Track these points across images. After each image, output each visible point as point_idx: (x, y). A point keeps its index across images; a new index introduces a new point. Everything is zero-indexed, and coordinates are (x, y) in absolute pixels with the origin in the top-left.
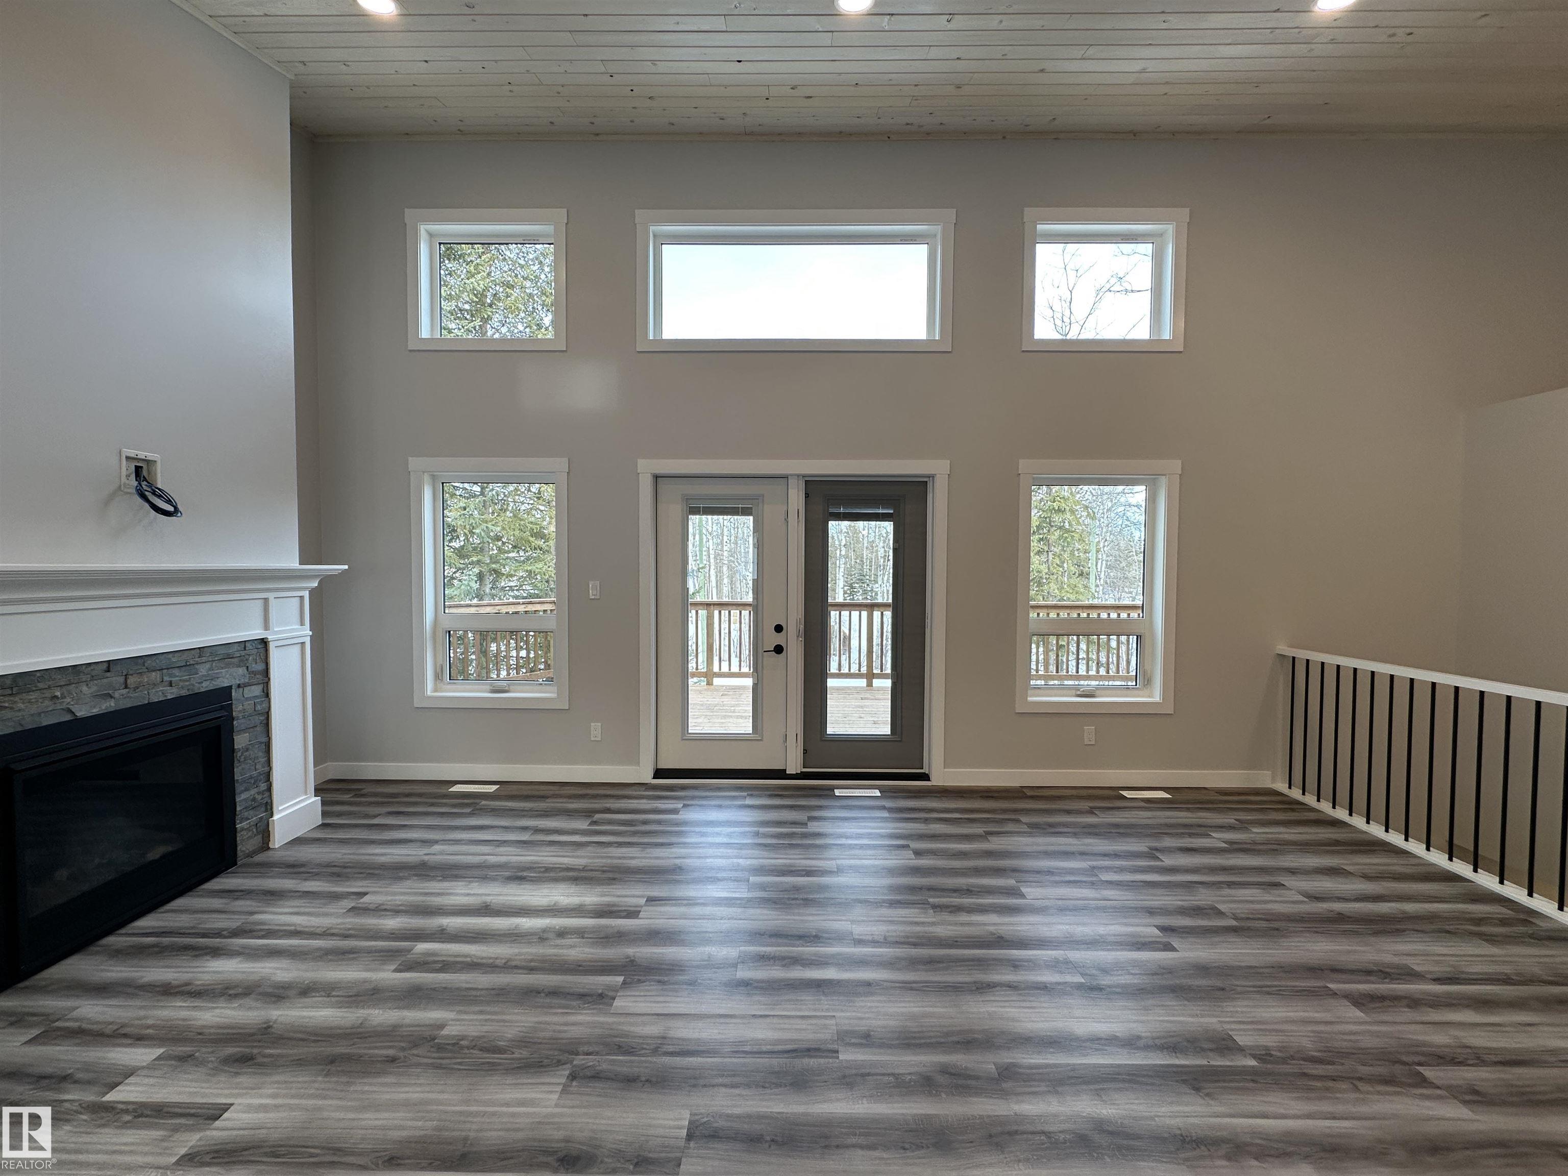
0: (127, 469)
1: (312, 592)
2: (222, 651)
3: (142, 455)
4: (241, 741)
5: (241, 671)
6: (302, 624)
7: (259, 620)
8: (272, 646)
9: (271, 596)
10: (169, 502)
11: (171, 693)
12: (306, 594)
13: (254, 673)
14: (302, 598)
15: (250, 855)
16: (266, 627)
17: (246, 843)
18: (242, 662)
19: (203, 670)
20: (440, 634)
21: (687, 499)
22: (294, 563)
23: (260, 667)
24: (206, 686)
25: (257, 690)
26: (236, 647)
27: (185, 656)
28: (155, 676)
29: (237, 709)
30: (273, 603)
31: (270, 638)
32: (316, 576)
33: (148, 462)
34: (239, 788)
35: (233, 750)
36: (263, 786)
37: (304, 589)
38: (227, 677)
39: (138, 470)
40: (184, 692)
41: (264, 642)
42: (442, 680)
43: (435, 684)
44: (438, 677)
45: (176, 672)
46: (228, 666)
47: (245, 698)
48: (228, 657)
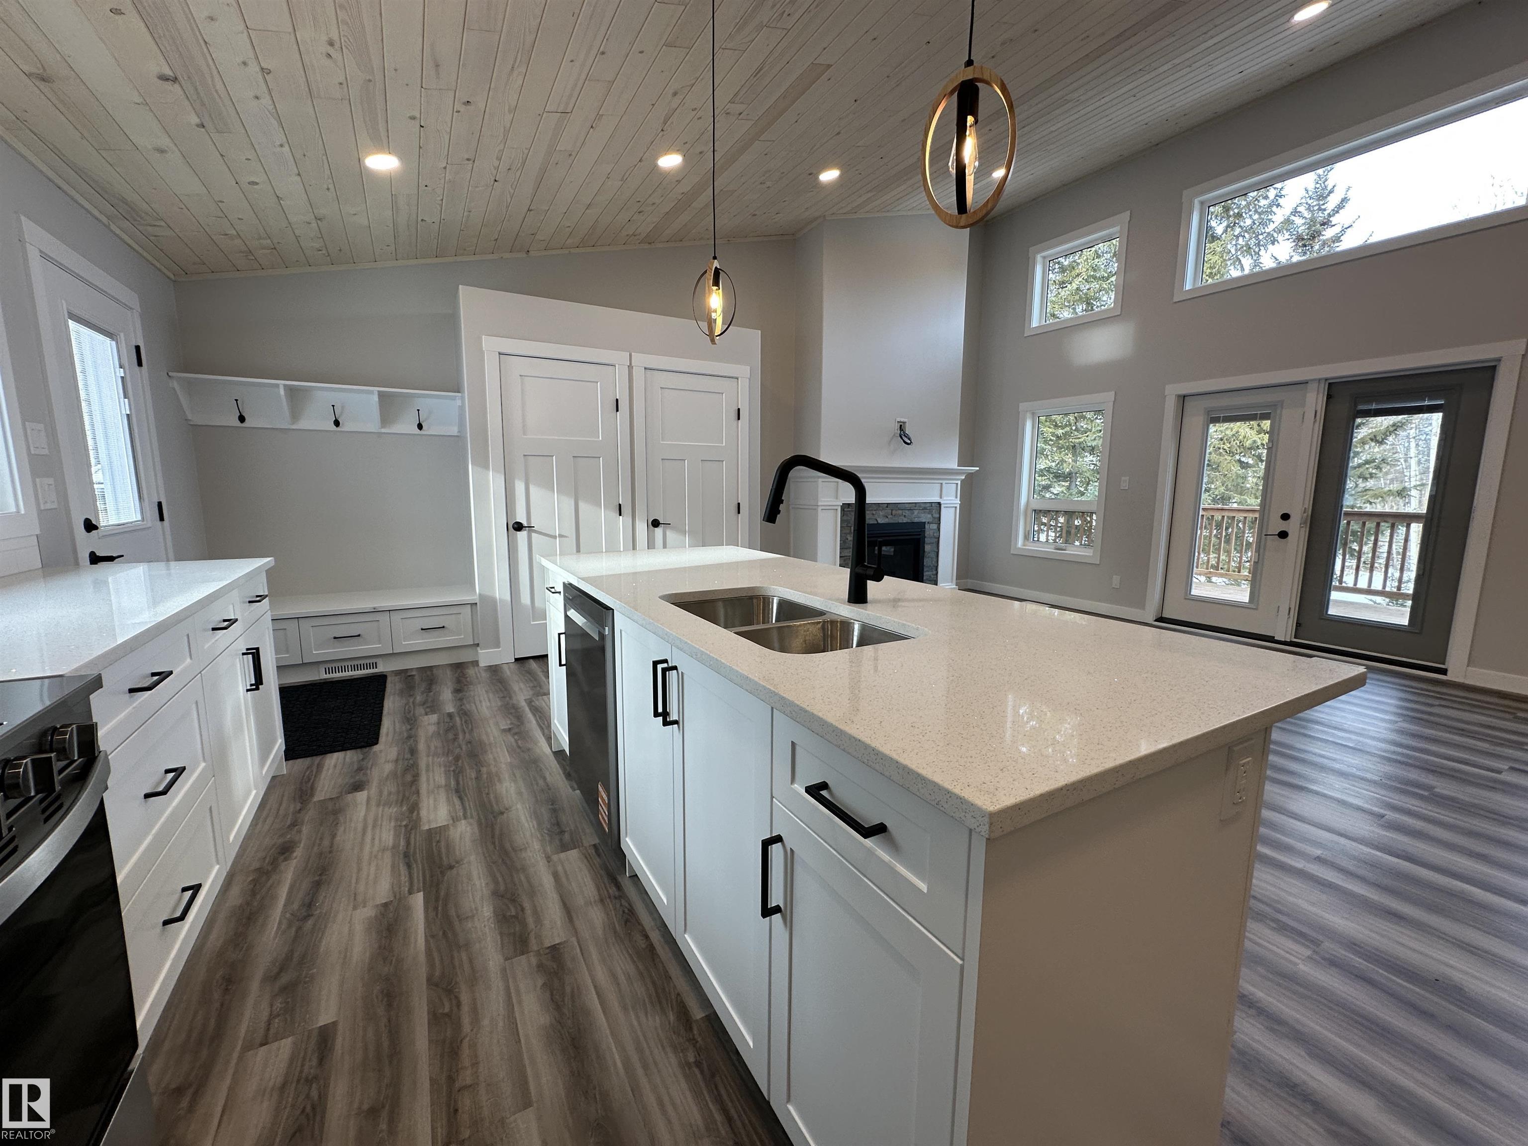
0: (897, 426)
1: (962, 481)
2: (923, 505)
3: (902, 420)
4: (927, 548)
5: (930, 516)
6: (956, 498)
7: (937, 492)
8: (942, 506)
9: (944, 482)
10: (909, 439)
11: (905, 520)
12: (959, 482)
13: (934, 518)
14: (957, 484)
16: (941, 498)
18: (930, 512)
19: (916, 512)
20: (1029, 512)
21: (1208, 412)
22: (956, 467)
23: (938, 516)
24: (916, 520)
25: (935, 526)
26: (928, 505)
27: (910, 505)
28: (900, 512)
29: (927, 534)
30: (944, 485)
31: (942, 502)
32: (964, 473)
33: (904, 423)
34: (925, 570)
36: (935, 572)
37: (958, 480)
38: (925, 518)
39: (901, 426)
40: (909, 521)
41: (939, 504)
42: (1028, 540)
43: (1024, 542)
44: (1026, 538)
45: (907, 511)
46: (925, 513)
47: (930, 529)
48: (925, 509)
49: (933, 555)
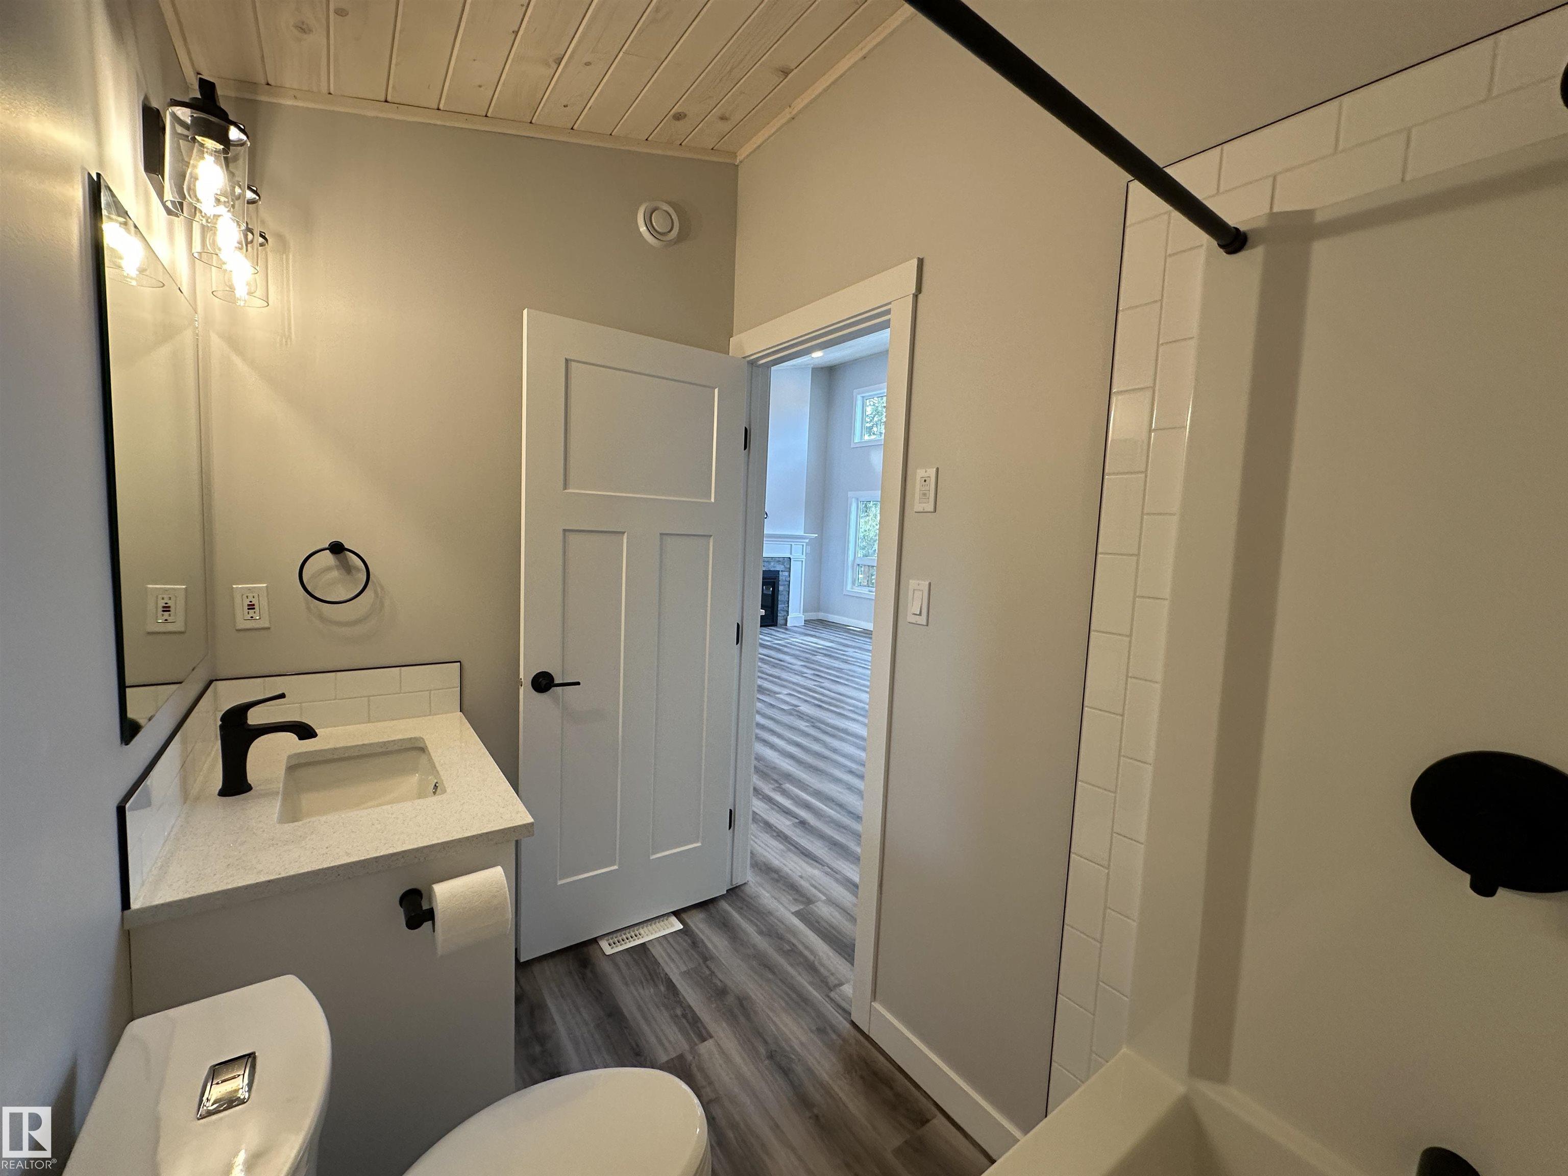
1: (807, 544)
2: (777, 559)
4: (781, 588)
5: (782, 566)
6: (803, 554)
7: (788, 551)
8: (792, 560)
9: (793, 544)
12: (805, 544)
13: (786, 568)
14: (803, 545)
15: (781, 625)
16: (791, 554)
17: (780, 621)
18: (783, 564)
19: (772, 564)
20: (856, 564)
22: (802, 533)
23: (789, 567)
24: (774, 569)
25: (787, 574)
26: (782, 559)
29: (781, 578)
30: (793, 545)
31: (792, 557)
32: (809, 538)
34: (779, 603)
35: (778, 590)
37: (804, 542)
38: (779, 568)
41: (790, 558)
42: (855, 585)
43: (852, 586)
44: (853, 583)
46: (780, 564)
47: (783, 576)
48: (779, 561)
49: (785, 593)
